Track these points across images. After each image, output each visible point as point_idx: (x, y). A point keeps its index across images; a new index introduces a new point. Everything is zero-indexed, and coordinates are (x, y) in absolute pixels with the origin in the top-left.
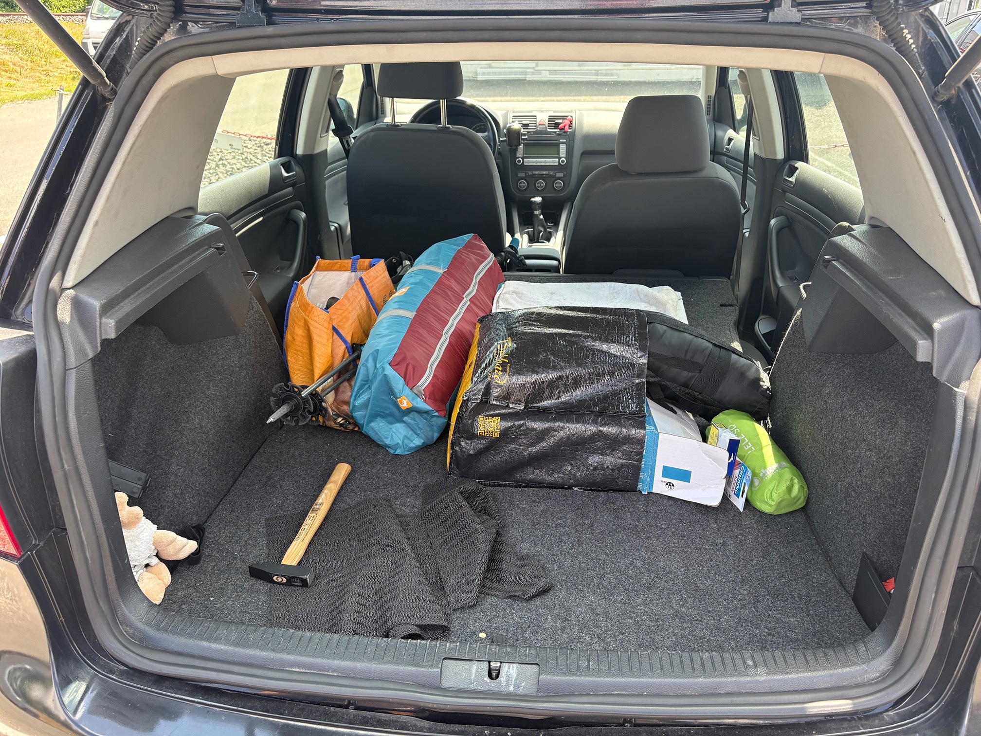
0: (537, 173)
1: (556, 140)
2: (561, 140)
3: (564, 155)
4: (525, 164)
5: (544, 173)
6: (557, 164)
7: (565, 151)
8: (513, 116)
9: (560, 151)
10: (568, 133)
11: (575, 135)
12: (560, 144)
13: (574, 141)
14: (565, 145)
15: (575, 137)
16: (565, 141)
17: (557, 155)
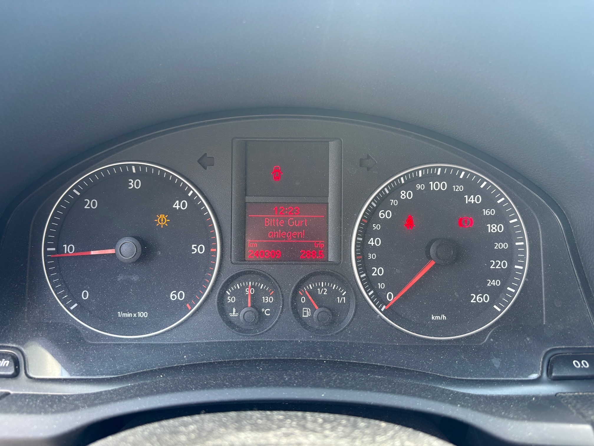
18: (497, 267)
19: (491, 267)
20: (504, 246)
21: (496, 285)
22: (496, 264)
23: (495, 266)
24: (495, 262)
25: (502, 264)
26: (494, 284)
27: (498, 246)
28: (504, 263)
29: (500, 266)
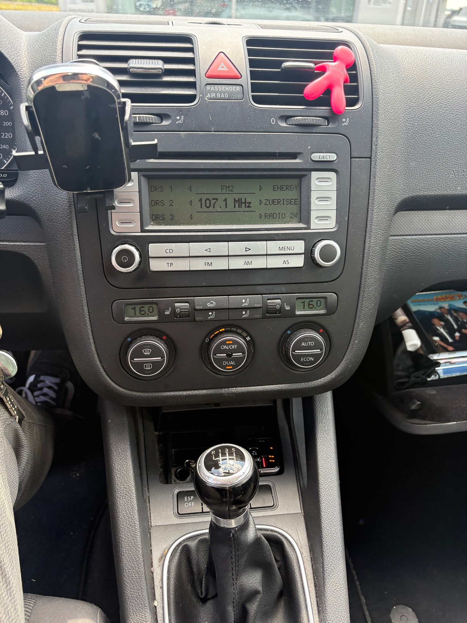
0: (212, 302)
1: (294, 156)
2: (316, 156)
3: (331, 225)
4: (155, 266)
5: (245, 301)
6: (299, 262)
7: (332, 204)
8: (85, 36)
9: (313, 207)
10: (346, 122)
11: (374, 132)
12: (312, 172)
13: (373, 155)
14: (333, 175)
15: (374, 139)
16: (332, 157)
17: (304, 223)
18: (6, 137)
19: (2, 137)
20: (9, 124)
21: (6, 148)
22: (5, 135)
23: (5, 136)
24: (4, 134)
25: (9, 136)
26: (5, 147)
27: (5, 124)
28: (10, 135)
29: (8, 136)
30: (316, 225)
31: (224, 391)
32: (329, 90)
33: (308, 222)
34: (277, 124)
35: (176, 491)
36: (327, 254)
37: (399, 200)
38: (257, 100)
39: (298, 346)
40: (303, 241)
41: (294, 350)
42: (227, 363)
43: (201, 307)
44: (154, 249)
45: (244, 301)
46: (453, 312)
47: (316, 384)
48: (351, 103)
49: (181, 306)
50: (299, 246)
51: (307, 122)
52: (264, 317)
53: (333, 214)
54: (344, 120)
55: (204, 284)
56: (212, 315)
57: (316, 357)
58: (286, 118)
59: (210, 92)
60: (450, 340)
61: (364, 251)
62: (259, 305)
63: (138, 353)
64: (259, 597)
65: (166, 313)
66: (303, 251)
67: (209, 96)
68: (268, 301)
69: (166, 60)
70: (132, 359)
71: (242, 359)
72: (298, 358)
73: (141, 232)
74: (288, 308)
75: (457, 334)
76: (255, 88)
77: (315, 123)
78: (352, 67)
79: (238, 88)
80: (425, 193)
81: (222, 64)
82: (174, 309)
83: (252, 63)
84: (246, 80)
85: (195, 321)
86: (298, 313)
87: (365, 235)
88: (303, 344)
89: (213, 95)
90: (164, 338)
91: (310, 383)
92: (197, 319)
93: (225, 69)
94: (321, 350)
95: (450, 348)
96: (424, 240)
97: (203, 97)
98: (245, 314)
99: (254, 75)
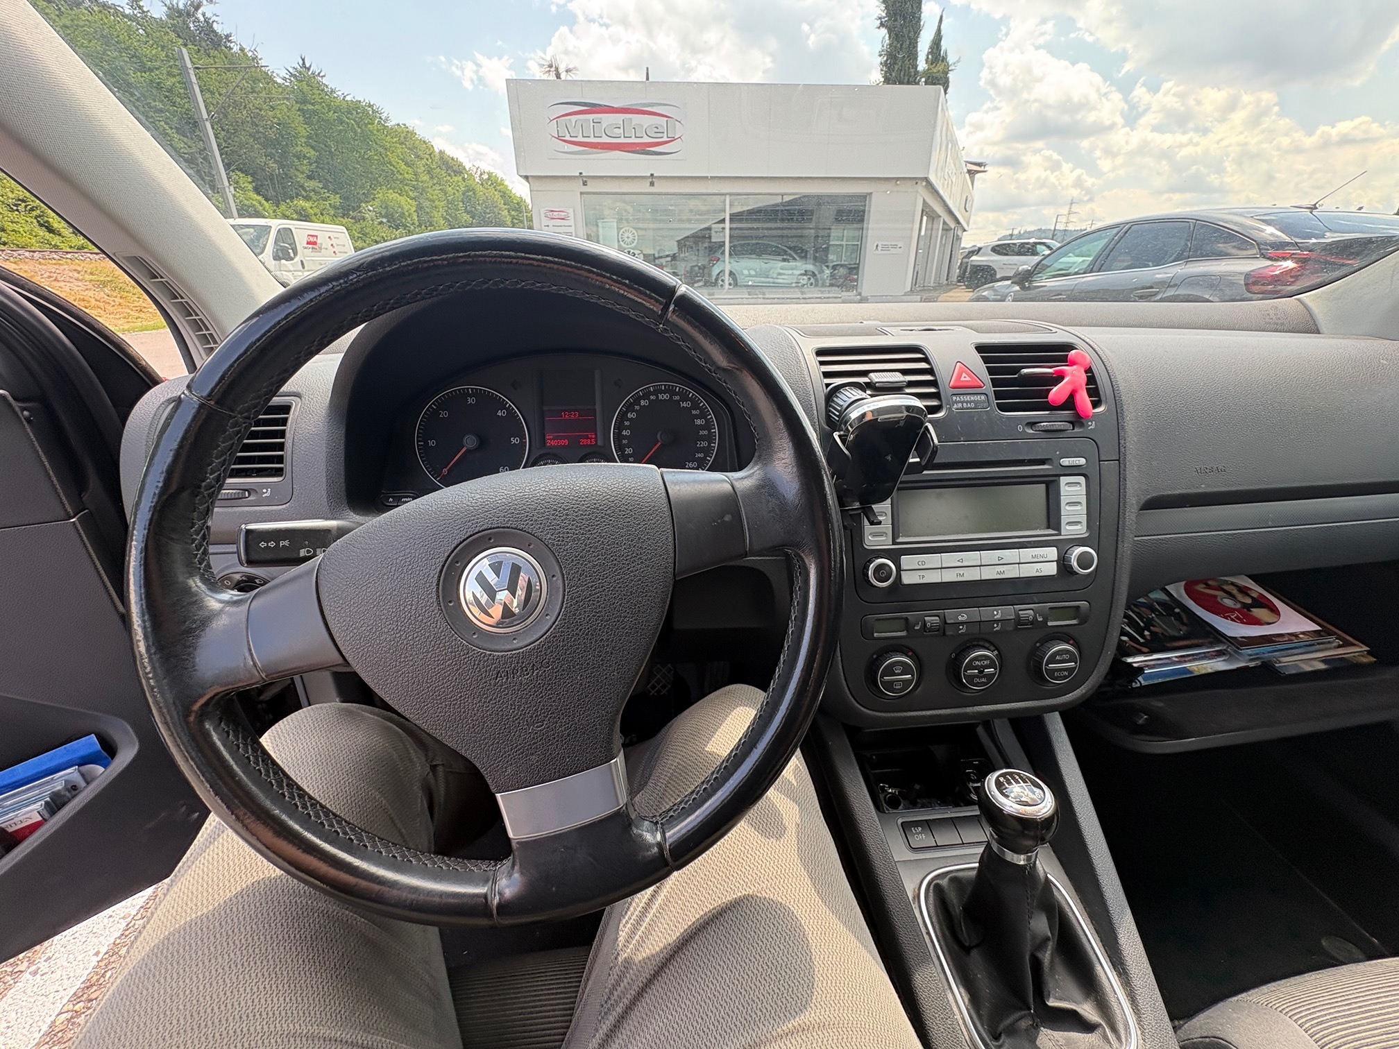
0: (962, 616)
1: (1043, 462)
2: (1066, 462)
3: (1080, 530)
4: (907, 579)
5: (998, 613)
6: (1051, 569)
7: (1082, 509)
9: (1063, 513)
10: (1092, 426)
11: (1122, 434)
12: (1061, 478)
13: (1122, 458)
14: (1082, 479)
15: (1122, 442)
16: (1082, 461)
17: (1054, 529)
18: (701, 446)
19: (697, 446)
20: (705, 432)
21: (700, 456)
24: (699, 442)
25: (704, 444)
30: (1068, 531)
31: (969, 710)
32: (1072, 396)
33: (1058, 527)
34: (1024, 431)
35: (900, 821)
36: (1084, 561)
37: (1143, 501)
38: (1003, 408)
39: (1052, 660)
40: (1055, 548)
41: (1047, 665)
42: (978, 680)
43: (952, 621)
44: (906, 561)
45: (995, 613)
46: (1132, 606)
47: (1065, 701)
48: (1096, 404)
49: (932, 620)
50: (1052, 553)
51: (1055, 428)
52: (1016, 629)
53: (1084, 519)
54: (1090, 423)
55: (955, 597)
56: (963, 629)
57: (1071, 670)
58: (1032, 424)
59: (956, 402)
60: (1142, 640)
61: (1116, 556)
62: (1012, 617)
63: (890, 671)
64: (1050, 945)
65: (916, 628)
66: (1056, 558)
67: (955, 406)
68: (1020, 612)
69: (905, 372)
70: (882, 677)
71: (994, 675)
72: (1052, 672)
73: (893, 544)
74: (1040, 619)
75: (1146, 633)
76: (998, 395)
77: (1062, 428)
78: (1089, 370)
79: (983, 397)
80: (1170, 493)
81: (964, 375)
82: (925, 623)
83: (991, 371)
84: (989, 388)
85: (944, 634)
86: (1050, 624)
87: (1117, 540)
88: (1058, 658)
89: (960, 405)
90: (910, 654)
91: (1058, 699)
92: (947, 633)
93: (968, 379)
94: (1076, 663)
95: (1145, 650)
96: (1162, 540)
97: (950, 408)
98: (997, 628)
99: (995, 383)
